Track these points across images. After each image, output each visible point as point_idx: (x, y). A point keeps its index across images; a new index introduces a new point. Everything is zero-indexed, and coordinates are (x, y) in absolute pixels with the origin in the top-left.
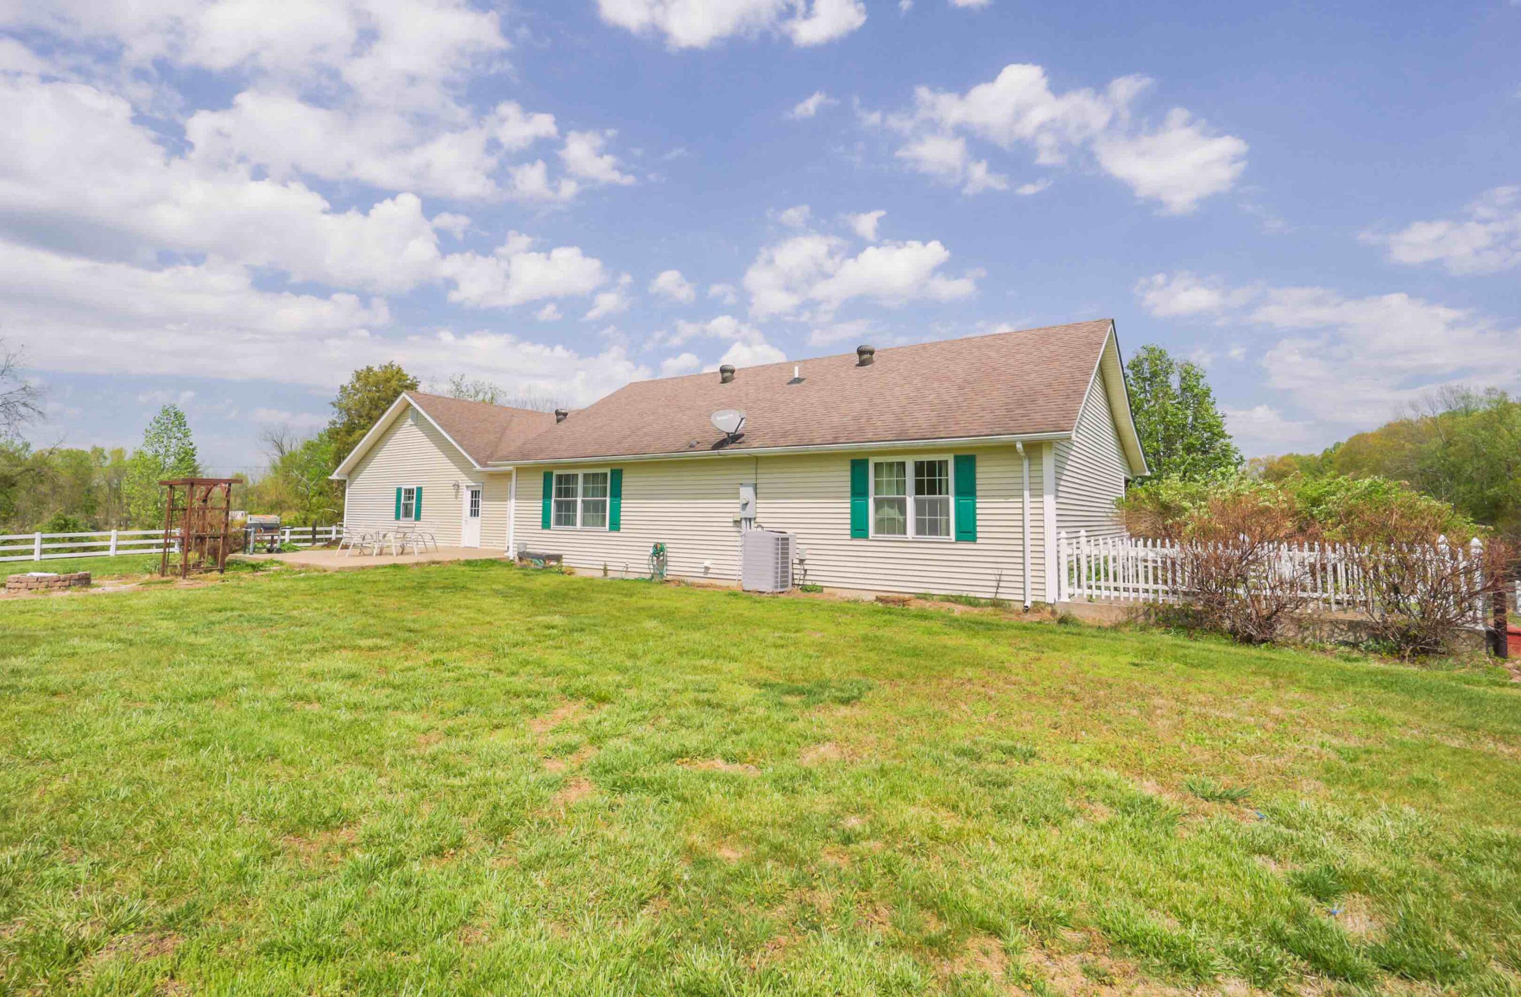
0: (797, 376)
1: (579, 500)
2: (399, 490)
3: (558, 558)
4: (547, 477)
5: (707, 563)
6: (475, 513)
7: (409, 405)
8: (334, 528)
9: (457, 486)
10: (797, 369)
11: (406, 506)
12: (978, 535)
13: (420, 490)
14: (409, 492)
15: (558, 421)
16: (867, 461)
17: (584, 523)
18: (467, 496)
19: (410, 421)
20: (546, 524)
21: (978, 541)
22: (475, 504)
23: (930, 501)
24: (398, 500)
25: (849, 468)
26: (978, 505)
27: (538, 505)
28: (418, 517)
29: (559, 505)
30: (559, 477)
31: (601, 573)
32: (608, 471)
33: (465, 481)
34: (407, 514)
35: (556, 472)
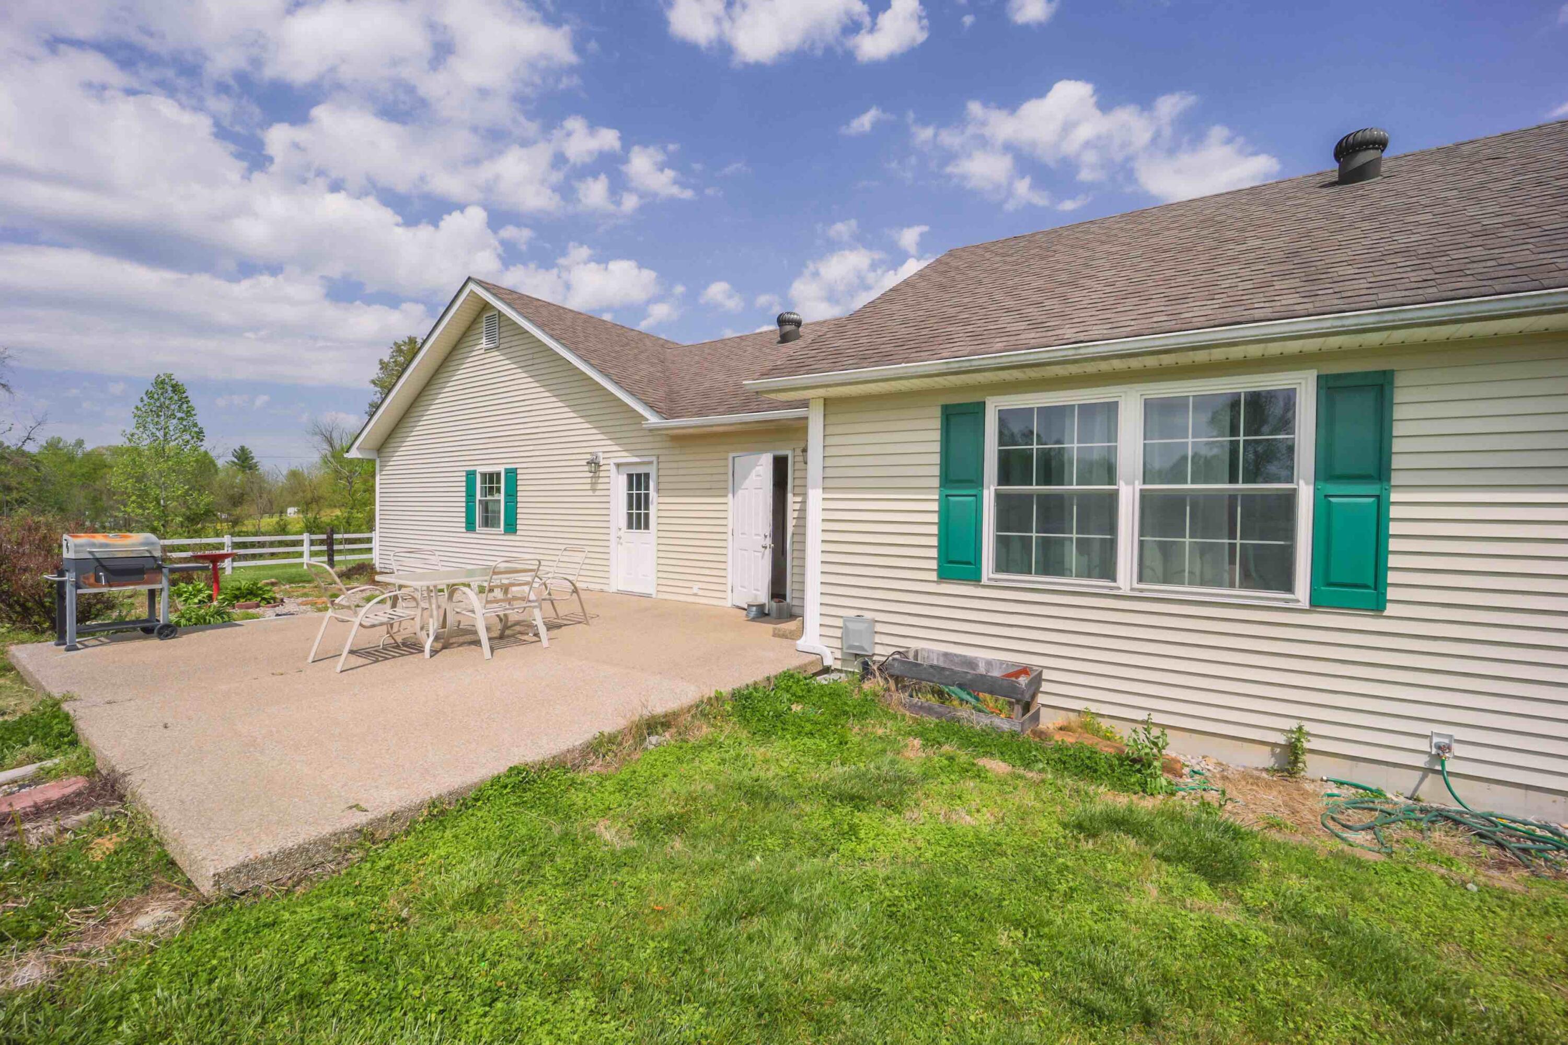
14: (491, 478)
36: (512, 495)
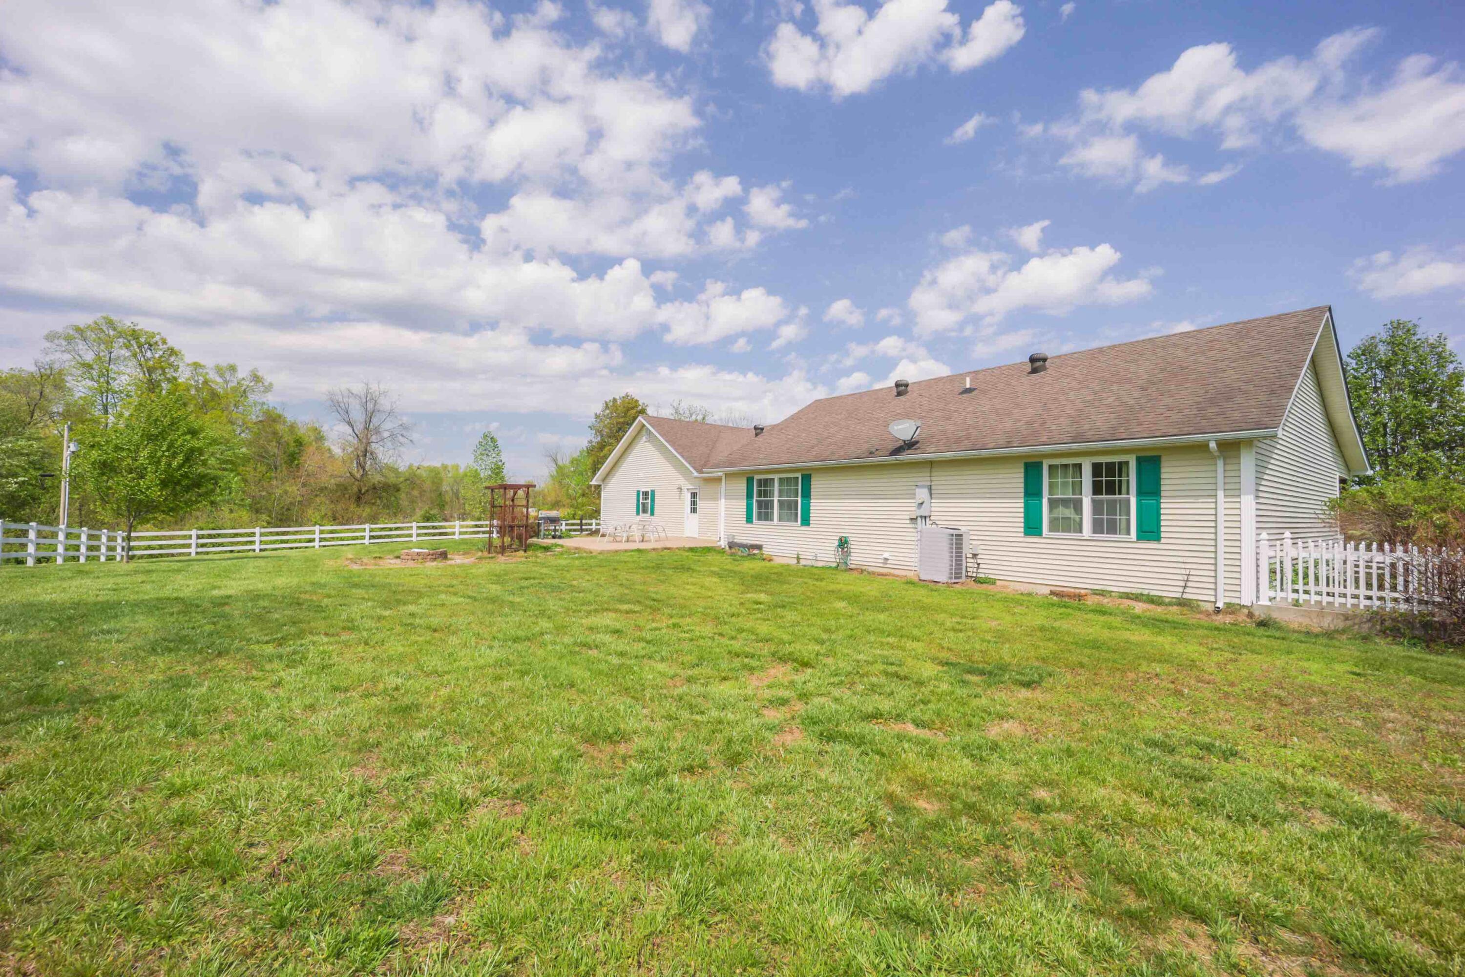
0: (968, 386)
1: (776, 500)
2: (638, 492)
3: (759, 547)
4: (750, 480)
5: (886, 555)
6: (694, 510)
7: (644, 426)
8: (594, 521)
9: (680, 489)
10: (968, 379)
11: (644, 504)
12: (1163, 535)
13: (653, 491)
14: (646, 493)
15: (757, 435)
16: (1041, 463)
17: (780, 520)
18: (688, 497)
19: (644, 439)
20: (749, 520)
21: (1163, 541)
22: (694, 503)
23: (1108, 501)
24: (638, 501)
25: (1022, 470)
26: (1162, 506)
27: (743, 504)
28: (652, 514)
29: (759, 503)
30: (759, 481)
31: (795, 561)
32: (799, 475)
33: (687, 485)
34: (645, 511)
35: (757, 477)
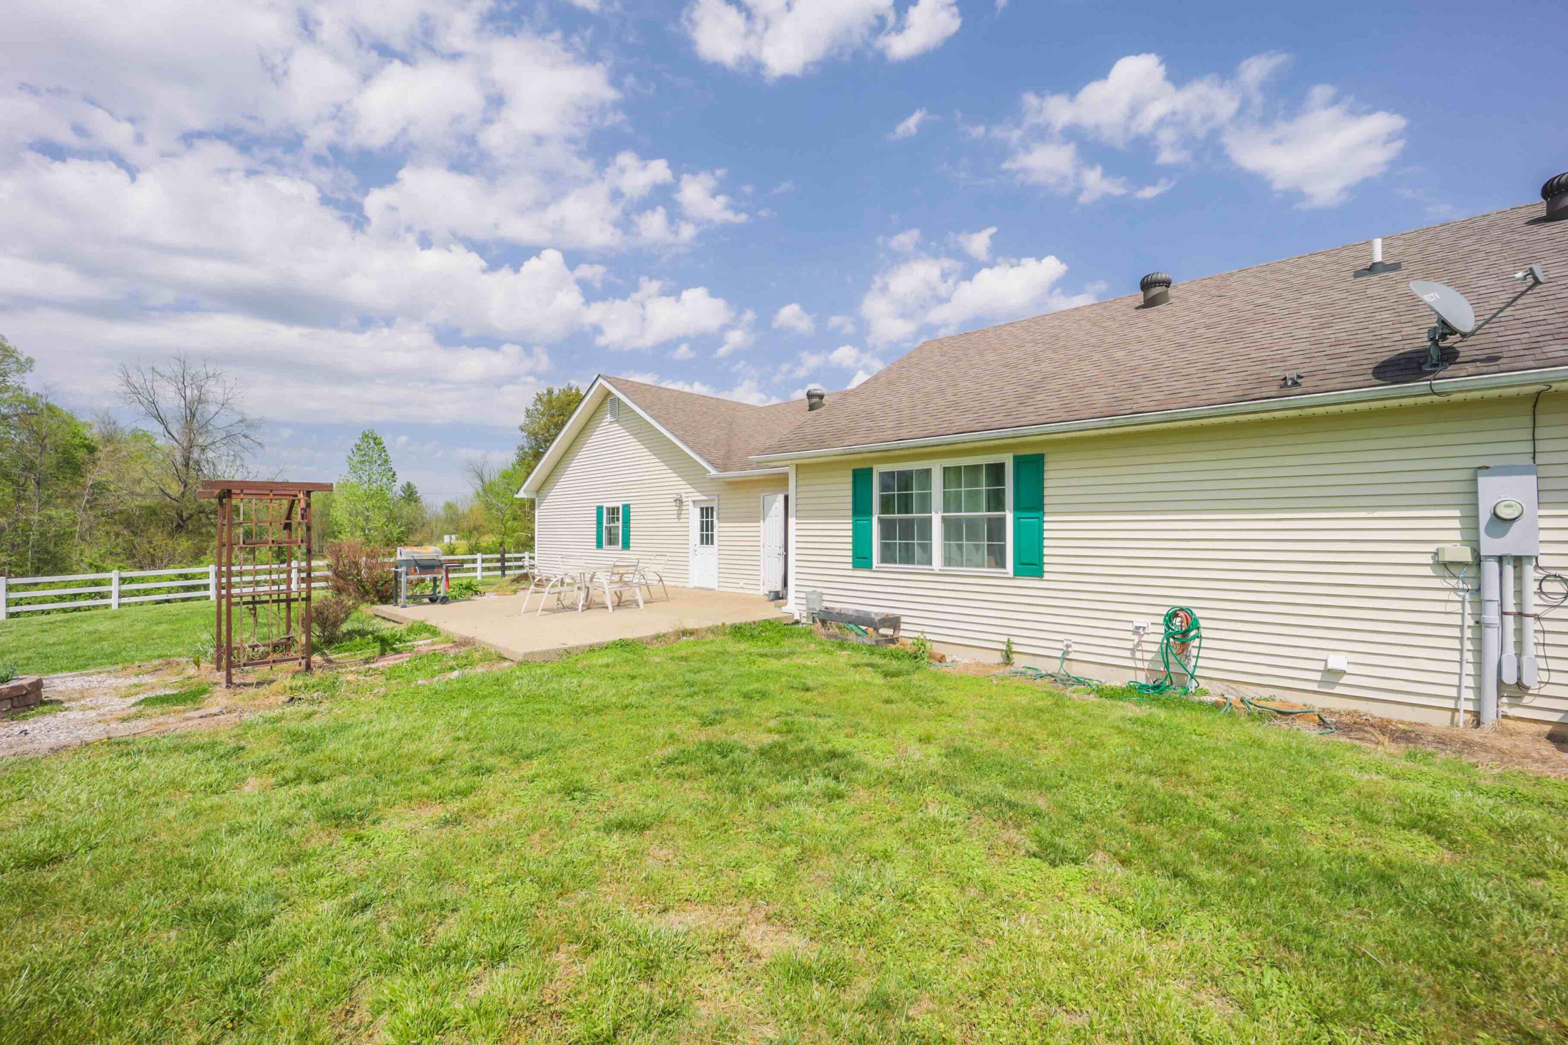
8: (526, 555)
36: (627, 523)
